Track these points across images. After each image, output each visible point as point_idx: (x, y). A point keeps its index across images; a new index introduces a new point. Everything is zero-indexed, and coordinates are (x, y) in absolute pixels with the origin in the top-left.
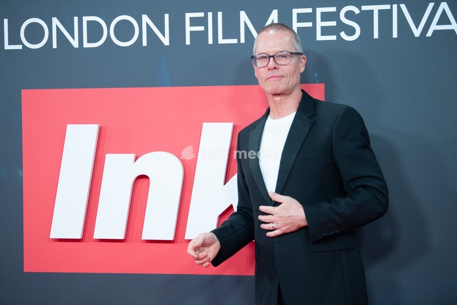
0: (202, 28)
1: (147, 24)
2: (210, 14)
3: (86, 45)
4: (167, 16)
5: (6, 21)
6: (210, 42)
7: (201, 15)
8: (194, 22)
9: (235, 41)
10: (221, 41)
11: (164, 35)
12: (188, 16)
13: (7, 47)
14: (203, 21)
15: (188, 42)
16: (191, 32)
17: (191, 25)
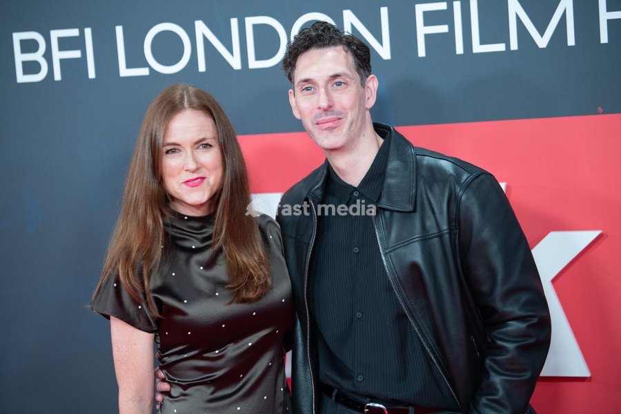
0: (444, 29)
1: (353, 27)
2: (457, 6)
3: (253, 64)
4: (384, 12)
5: (119, 30)
6: (460, 50)
7: (442, 6)
8: (430, 18)
9: (501, 47)
10: (478, 48)
11: (381, 42)
12: (420, 9)
13: (124, 72)
14: (445, 17)
15: (422, 52)
16: (427, 37)
17: (426, 25)
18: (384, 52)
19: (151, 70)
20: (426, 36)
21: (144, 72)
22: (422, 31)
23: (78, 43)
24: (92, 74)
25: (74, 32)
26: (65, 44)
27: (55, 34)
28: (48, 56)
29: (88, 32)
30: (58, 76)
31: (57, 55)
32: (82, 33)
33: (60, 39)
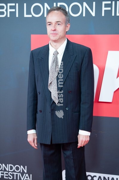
0: (109, 9)
1: (86, 7)
4: (94, 3)
5: (25, 4)
6: (113, 15)
7: (110, 2)
10: (118, 14)
11: (93, 11)
12: (104, 3)
13: (26, 16)
14: (110, 5)
17: (105, 7)
18: (93, 14)
19: (32, 16)
20: (105, 10)
21: (30, 16)
22: (104, 9)
23: (14, 7)
24: (17, 16)
25: (14, 4)
27: (9, 5)
28: (7, 10)
30: (9, 16)
31: (9, 10)
32: (16, 5)
33: (10, 6)
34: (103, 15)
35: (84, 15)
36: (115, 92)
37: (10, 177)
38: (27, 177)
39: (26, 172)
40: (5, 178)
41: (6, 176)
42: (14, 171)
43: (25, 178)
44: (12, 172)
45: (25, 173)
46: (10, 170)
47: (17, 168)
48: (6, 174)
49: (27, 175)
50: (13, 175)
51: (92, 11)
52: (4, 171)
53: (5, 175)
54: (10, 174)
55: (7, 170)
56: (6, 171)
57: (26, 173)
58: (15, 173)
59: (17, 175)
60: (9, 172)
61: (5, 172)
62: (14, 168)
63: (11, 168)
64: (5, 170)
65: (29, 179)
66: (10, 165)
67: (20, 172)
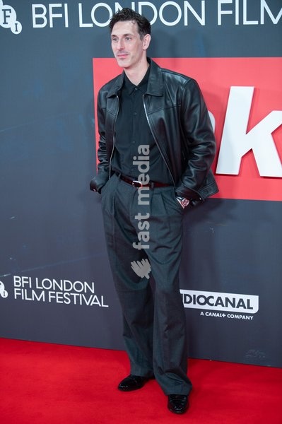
0: (230, 12)
1: (188, 9)
2: (237, 2)
4: (203, 2)
5: (80, 5)
6: (237, 23)
7: (230, 1)
8: (225, 7)
9: (256, 23)
10: (246, 22)
12: (220, 2)
13: (82, 25)
17: (222, 10)
18: (202, 22)
19: (94, 24)
20: (222, 15)
21: (91, 25)
22: (220, 12)
23: (61, 10)
24: (67, 26)
25: (60, 5)
26: (55, 10)
27: (51, 6)
28: (47, 15)
29: (66, 5)
30: (51, 26)
31: (52, 16)
32: (63, 6)
33: (53, 8)
34: (219, 23)
35: (186, 24)
36: (243, 157)
37: (67, 301)
38: (95, 301)
39: (93, 292)
40: (58, 302)
41: (59, 300)
42: (73, 291)
43: (93, 303)
44: (69, 292)
45: (92, 294)
46: (65, 290)
47: (78, 287)
48: (59, 295)
49: (95, 296)
50: (71, 297)
51: (201, 17)
52: (56, 291)
53: (58, 297)
54: (67, 295)
55: (61, 289)
56: (60, 291)
57: (94, 295)
58: (75, 295)
59: (78, 297)
60: (64, 292)
61: (57, 293)
62: (73, 286)
63: (68, 286)
64: (57, 289)
65: (98, 303)
66: (65, 281)
67: (83, 292)
